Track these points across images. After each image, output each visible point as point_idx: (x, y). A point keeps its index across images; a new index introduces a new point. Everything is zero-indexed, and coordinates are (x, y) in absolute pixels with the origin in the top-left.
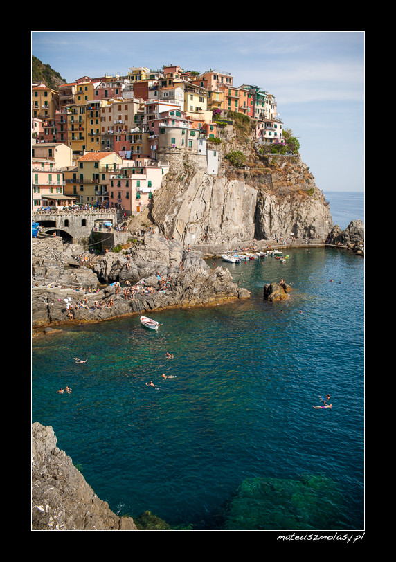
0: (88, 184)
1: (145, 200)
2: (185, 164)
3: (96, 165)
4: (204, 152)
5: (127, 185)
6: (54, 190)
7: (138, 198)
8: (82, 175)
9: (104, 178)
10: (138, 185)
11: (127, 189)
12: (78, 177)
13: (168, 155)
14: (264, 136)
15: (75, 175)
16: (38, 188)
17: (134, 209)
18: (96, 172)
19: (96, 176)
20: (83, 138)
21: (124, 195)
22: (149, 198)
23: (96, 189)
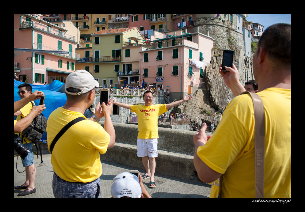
0: (105, 62)
2: (229, 40)
3: (118, 39)
4: (241, 31)
5: (175, 56)
6: (65, 65)
7: (190, 74)
8: (97, 53)
9: (128, 55)
10: (191, 56)
11: (175, 62)
12: (92, 54)
13: (211, 27)
14: (254, 36)
15: (87, 53)
16: (42, 55)
17: (186, 90)
18: (117, 47)
19: (117, 53)
22: (201, 76)
23: (117, 69)
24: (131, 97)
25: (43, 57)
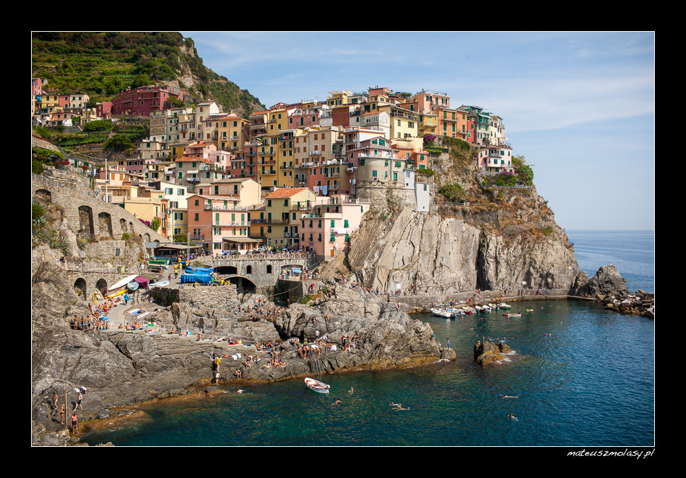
0: (277, 224)
1: (340, 243)
2: (388, 201)
3: (286, 202)
4: (411, 186)
5: (320, 226)
6: (238, 232)
7: (332, 240)
8: (270, 214)
9: (294, 218)
10: (333, 225)
11: (319, 230)
12: (266, 217)
13: (368, 190)
14: (488, 165)
15: (262, 214)
16: (219, 229)
17: (327, 253)
18: (286, 210)
19: (286, 216)
20: (274, 172)
21: (316, 237)
22: (346, 241)
23: (286, 230)
24: (282, 260)
25: (220, 229)
